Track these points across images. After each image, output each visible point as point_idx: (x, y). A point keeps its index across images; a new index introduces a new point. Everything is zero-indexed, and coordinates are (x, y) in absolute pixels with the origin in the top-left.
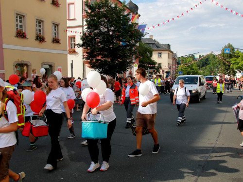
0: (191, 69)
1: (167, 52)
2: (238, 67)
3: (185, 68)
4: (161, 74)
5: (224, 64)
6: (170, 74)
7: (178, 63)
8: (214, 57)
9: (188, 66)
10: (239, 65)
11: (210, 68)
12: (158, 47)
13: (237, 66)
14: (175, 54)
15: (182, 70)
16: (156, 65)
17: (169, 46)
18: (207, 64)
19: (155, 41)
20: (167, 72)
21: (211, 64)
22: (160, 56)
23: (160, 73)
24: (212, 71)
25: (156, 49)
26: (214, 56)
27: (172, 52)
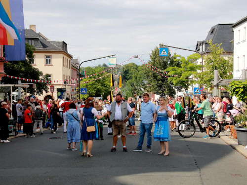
0: (103, 85)
1: (62, 55)
2: (180, 81)
3: (93, 84)
4: (50, 93)
5: (155, 77)
6: (64, 94)
7: (81, 76)
8: (136, 69)
9: (98, 81)
10: (181, 78)
11: (132, 85)
12: (44, 46)
13: (178, 79)
14: (77, 60)
15: (87, 86)
16: (40, 77)
17: (64, 44)
18: (126, 79)
19: (39, 35)
20: (59, 90)
21: (134, 79)
22: (48, 62)
23: (47, 92)
24: (136, 89)
25: (41, 49)
26: (137, 67)
27: (70, 57)
